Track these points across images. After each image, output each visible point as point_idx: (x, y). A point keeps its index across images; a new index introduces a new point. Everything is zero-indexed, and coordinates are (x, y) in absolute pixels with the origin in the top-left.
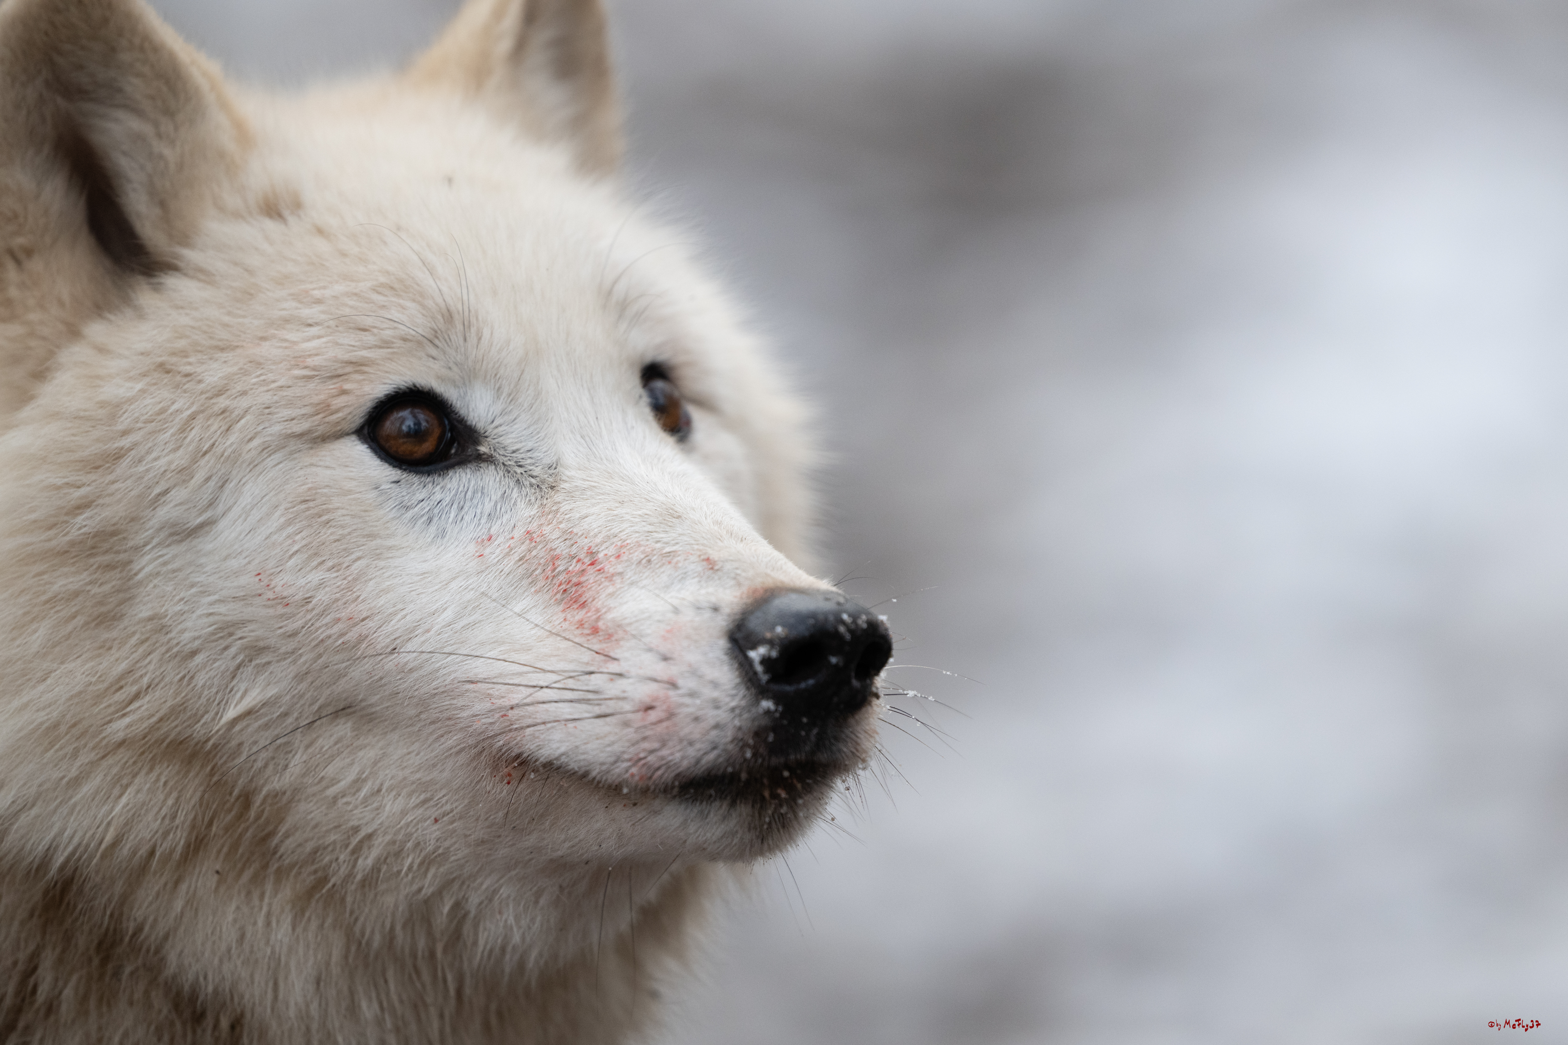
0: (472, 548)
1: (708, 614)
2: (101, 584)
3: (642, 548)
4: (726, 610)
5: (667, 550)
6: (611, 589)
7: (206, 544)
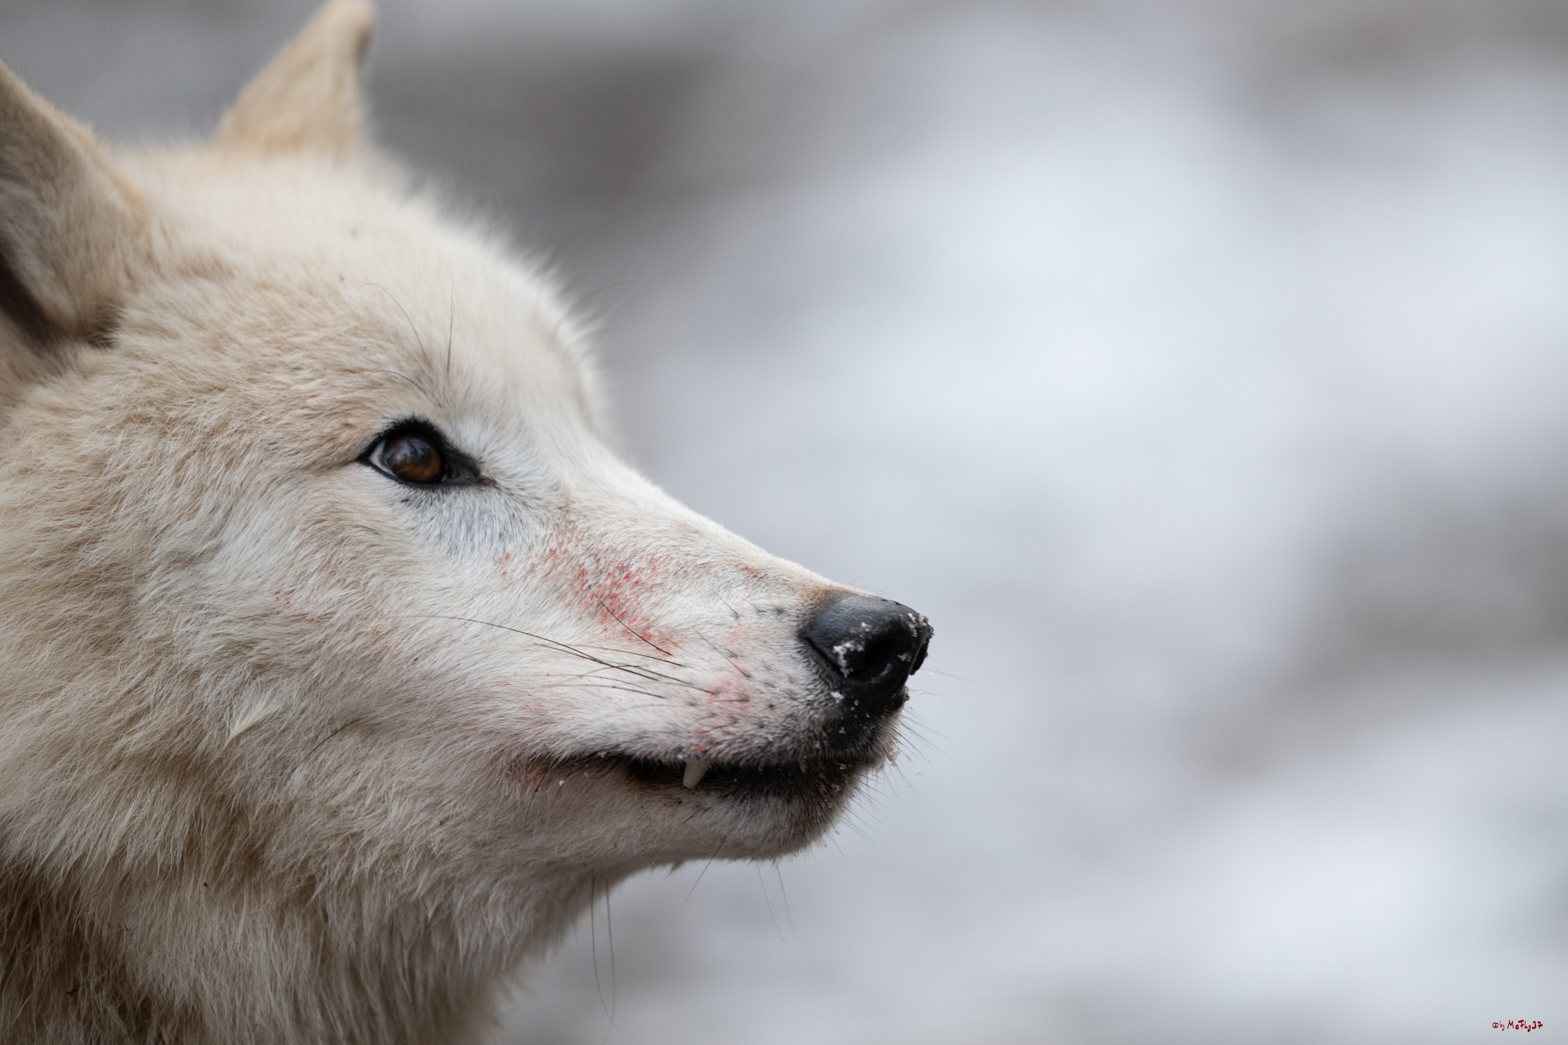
0: (490, 566)
1: (772, 617)
2: (101, 610)
3: (675, 561)
4: (793, 612)
5: (699, 562)
6: (654, 599)
7: (212, 568)
